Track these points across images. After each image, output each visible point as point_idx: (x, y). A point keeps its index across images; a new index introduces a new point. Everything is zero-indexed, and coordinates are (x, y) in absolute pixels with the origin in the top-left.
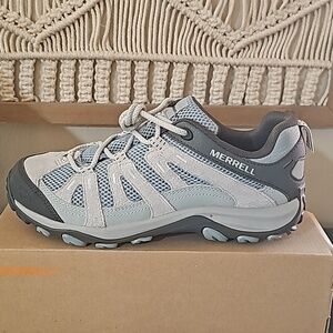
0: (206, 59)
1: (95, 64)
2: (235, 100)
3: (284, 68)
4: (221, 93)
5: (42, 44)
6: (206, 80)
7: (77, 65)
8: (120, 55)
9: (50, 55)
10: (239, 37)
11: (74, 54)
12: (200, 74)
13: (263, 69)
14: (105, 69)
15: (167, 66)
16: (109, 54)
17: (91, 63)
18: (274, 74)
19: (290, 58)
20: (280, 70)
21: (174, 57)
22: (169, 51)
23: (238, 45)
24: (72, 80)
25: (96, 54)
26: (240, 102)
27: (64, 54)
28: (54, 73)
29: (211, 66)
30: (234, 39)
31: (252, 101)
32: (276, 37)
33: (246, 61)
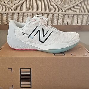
0: (57, 13)
1: (28, 14)
2: (65, 23)
3: (78, 15)
4: (61, 22)
5: (14, 9)
6: (57, 18)
7: (23, 14)
8: (35, 12)
9: (16, 12)
10: (66, 7)
11: (22, 12)
12: (56, 17)
13: (72, 15)
14: (30, 16)
15: (47, 15)
16: (32, 11)
17: (27, 14)
18: (75, 16)
19: (79, 12)
20: (77, 15)
21: (49, 12)
22: (47, 10)
23: (66, 9)
24: (22, 19)
25: (28, 12)
26: (66, 24)
27: (20, 12)
28: (17, 17)
29: (59, 14)
30: (64, 7)
31: (70, 24)
32: (76, 7)
33: (68, 13)
